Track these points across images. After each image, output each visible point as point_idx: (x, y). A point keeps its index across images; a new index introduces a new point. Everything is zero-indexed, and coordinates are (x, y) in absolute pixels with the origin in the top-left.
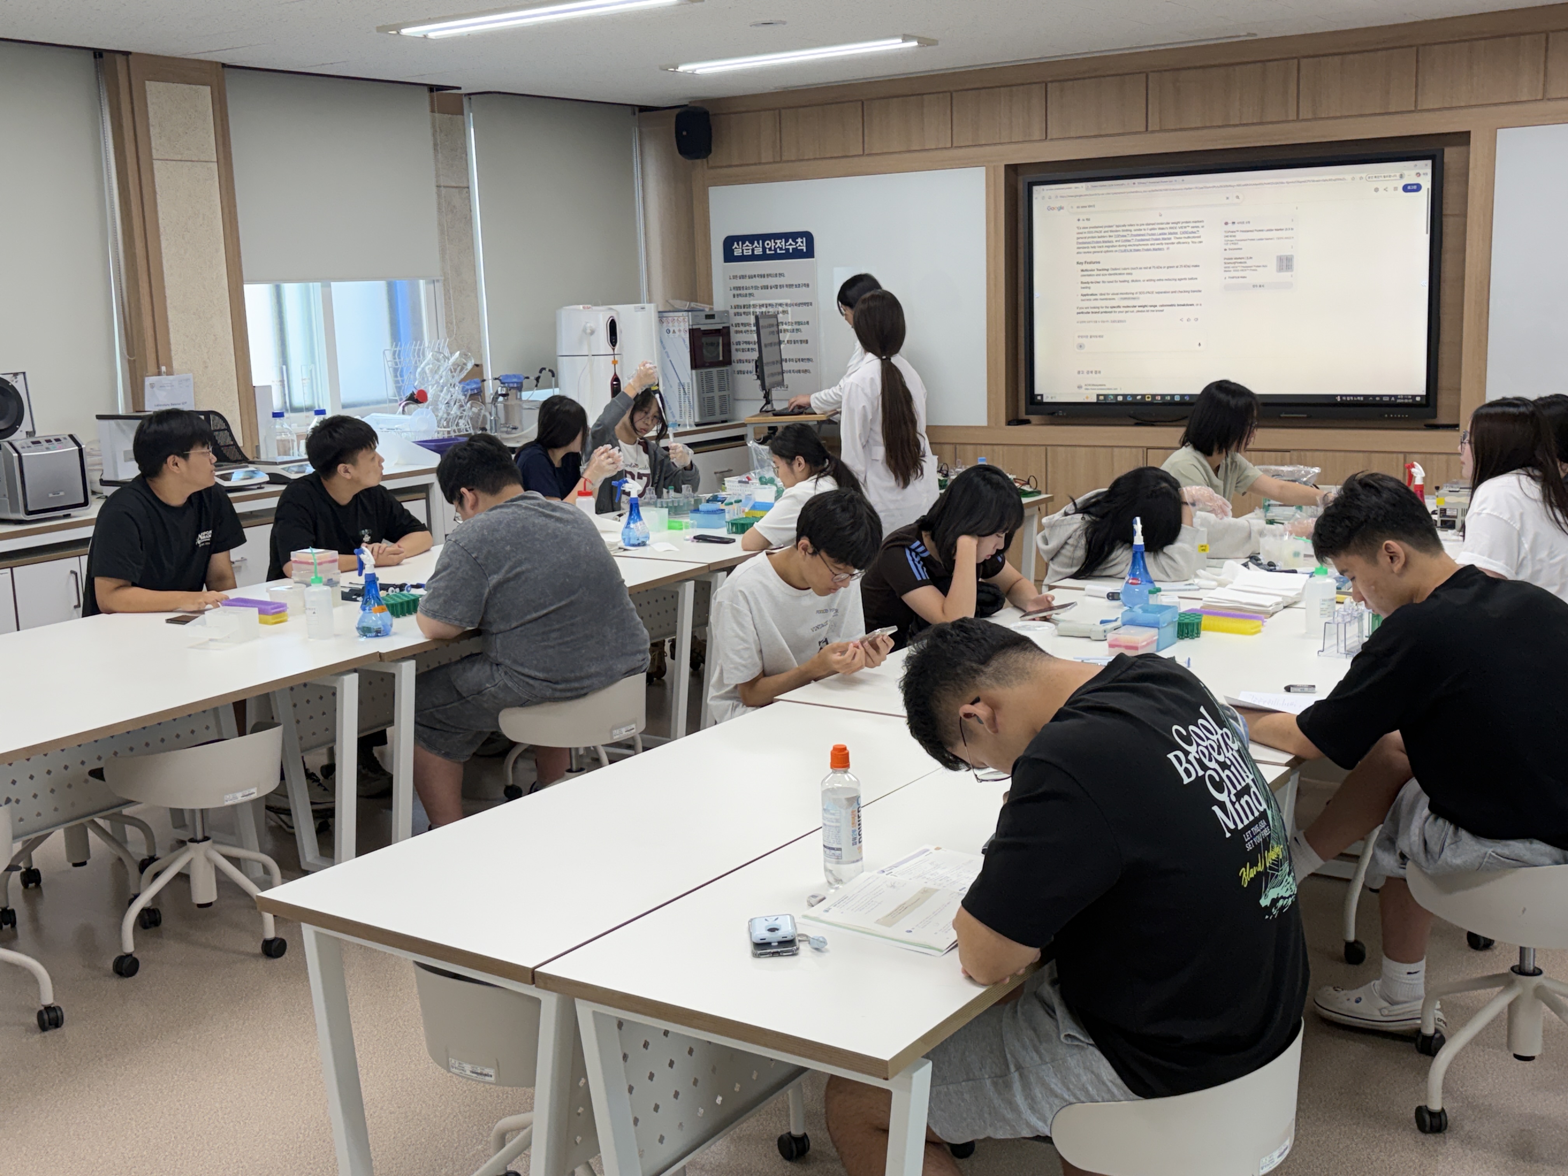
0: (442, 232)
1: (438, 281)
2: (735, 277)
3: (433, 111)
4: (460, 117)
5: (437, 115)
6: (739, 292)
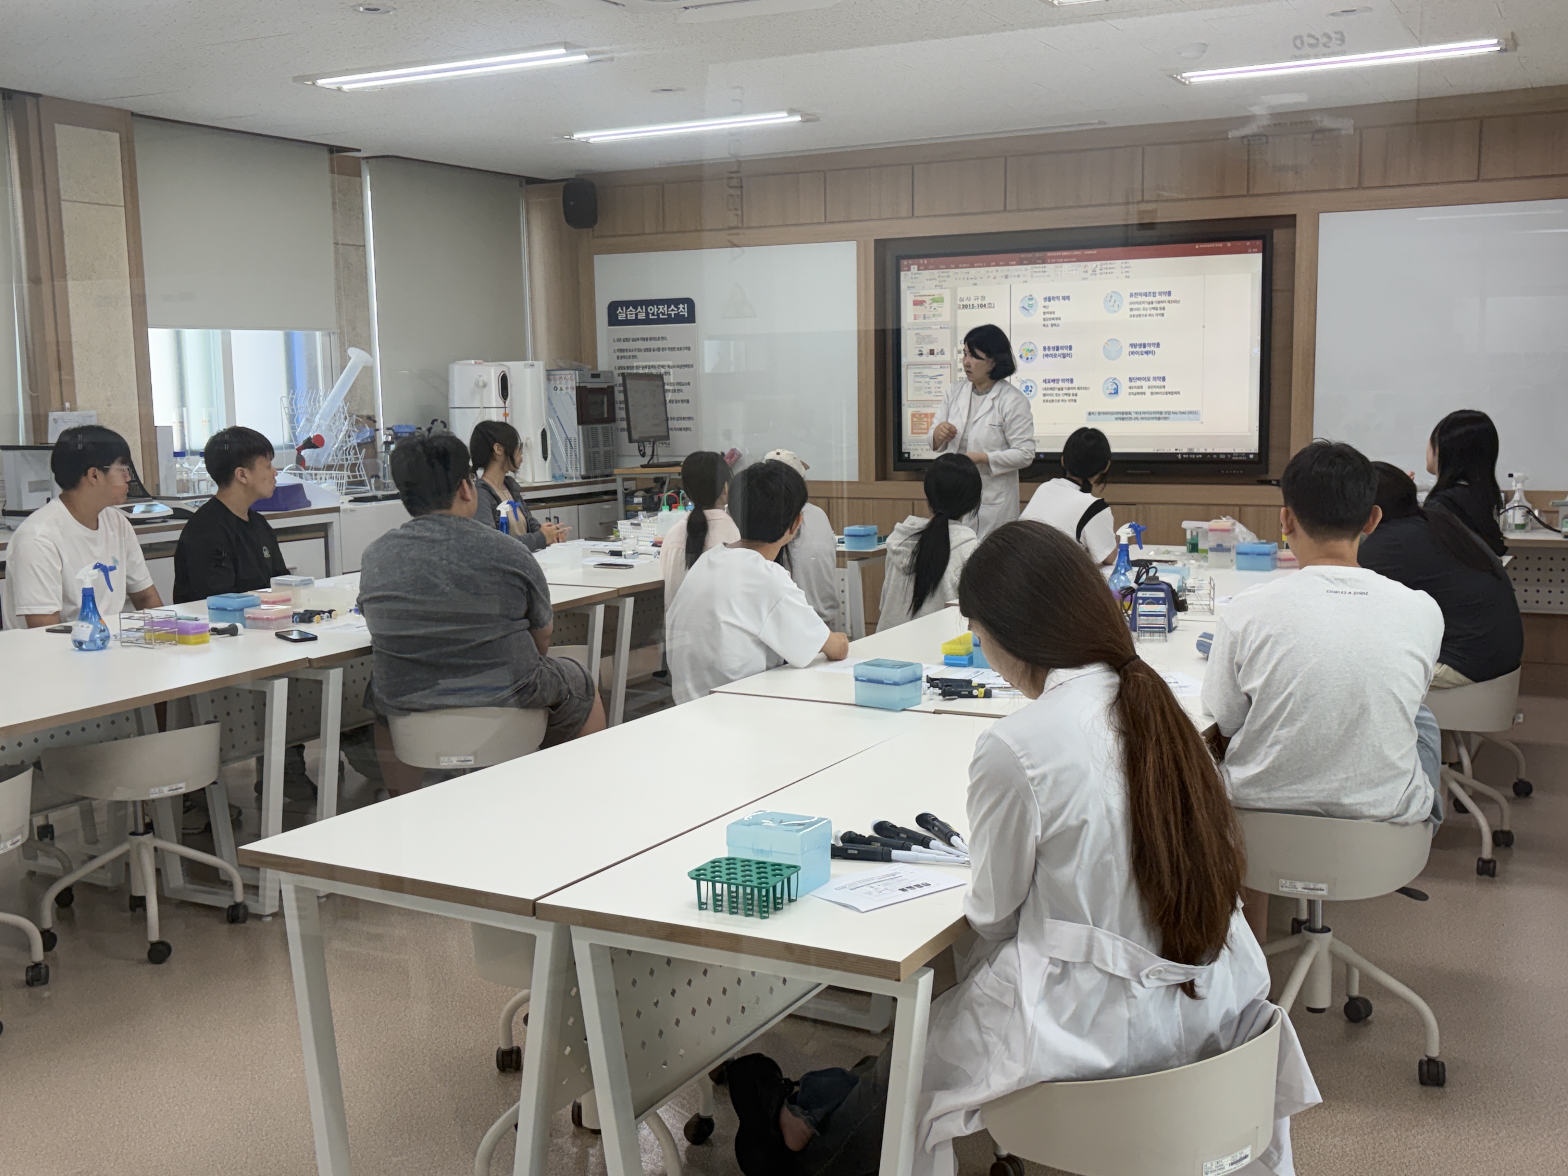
0: (338, 288)
1: (333, 333)
2: (619, 340)
3: (332, 172)
4: (358, 179)
5: (336, 176)
6: (623, 354)
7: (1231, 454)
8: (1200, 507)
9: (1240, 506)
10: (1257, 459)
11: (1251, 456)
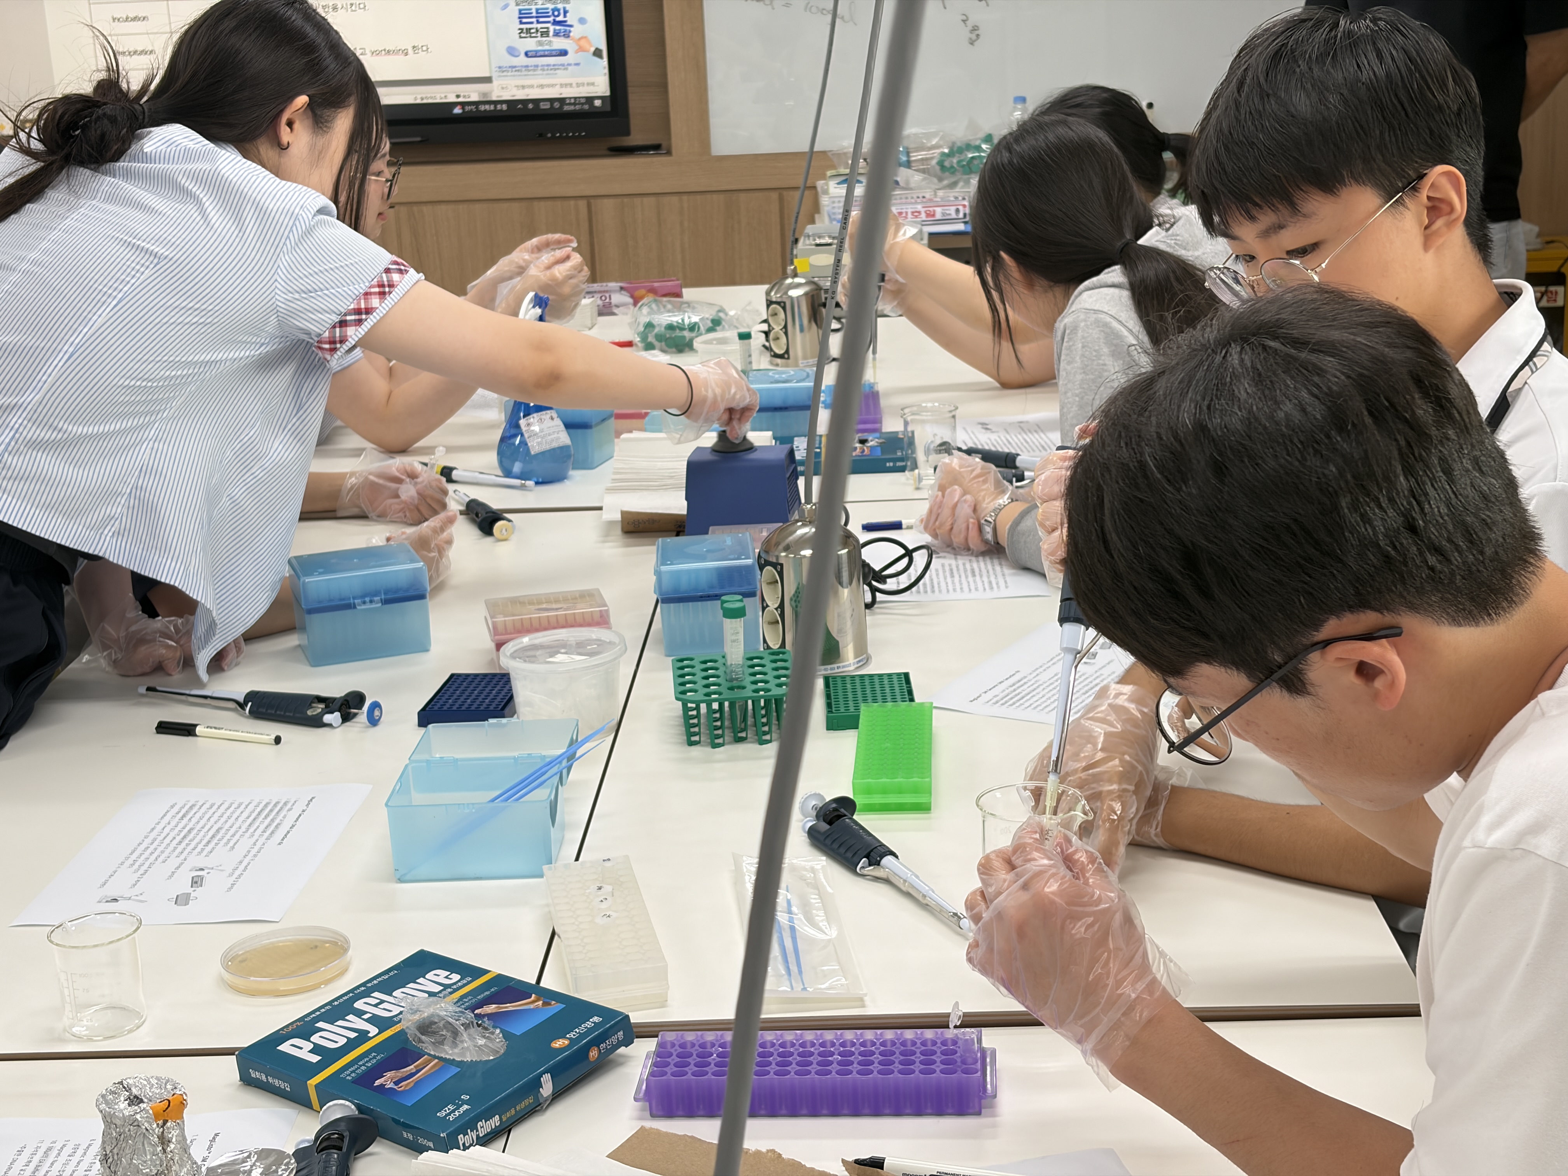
7: (562, 101)
8: (516, 205)
9: (588, 198)
10: (608, 108)
11: (598, 103)
